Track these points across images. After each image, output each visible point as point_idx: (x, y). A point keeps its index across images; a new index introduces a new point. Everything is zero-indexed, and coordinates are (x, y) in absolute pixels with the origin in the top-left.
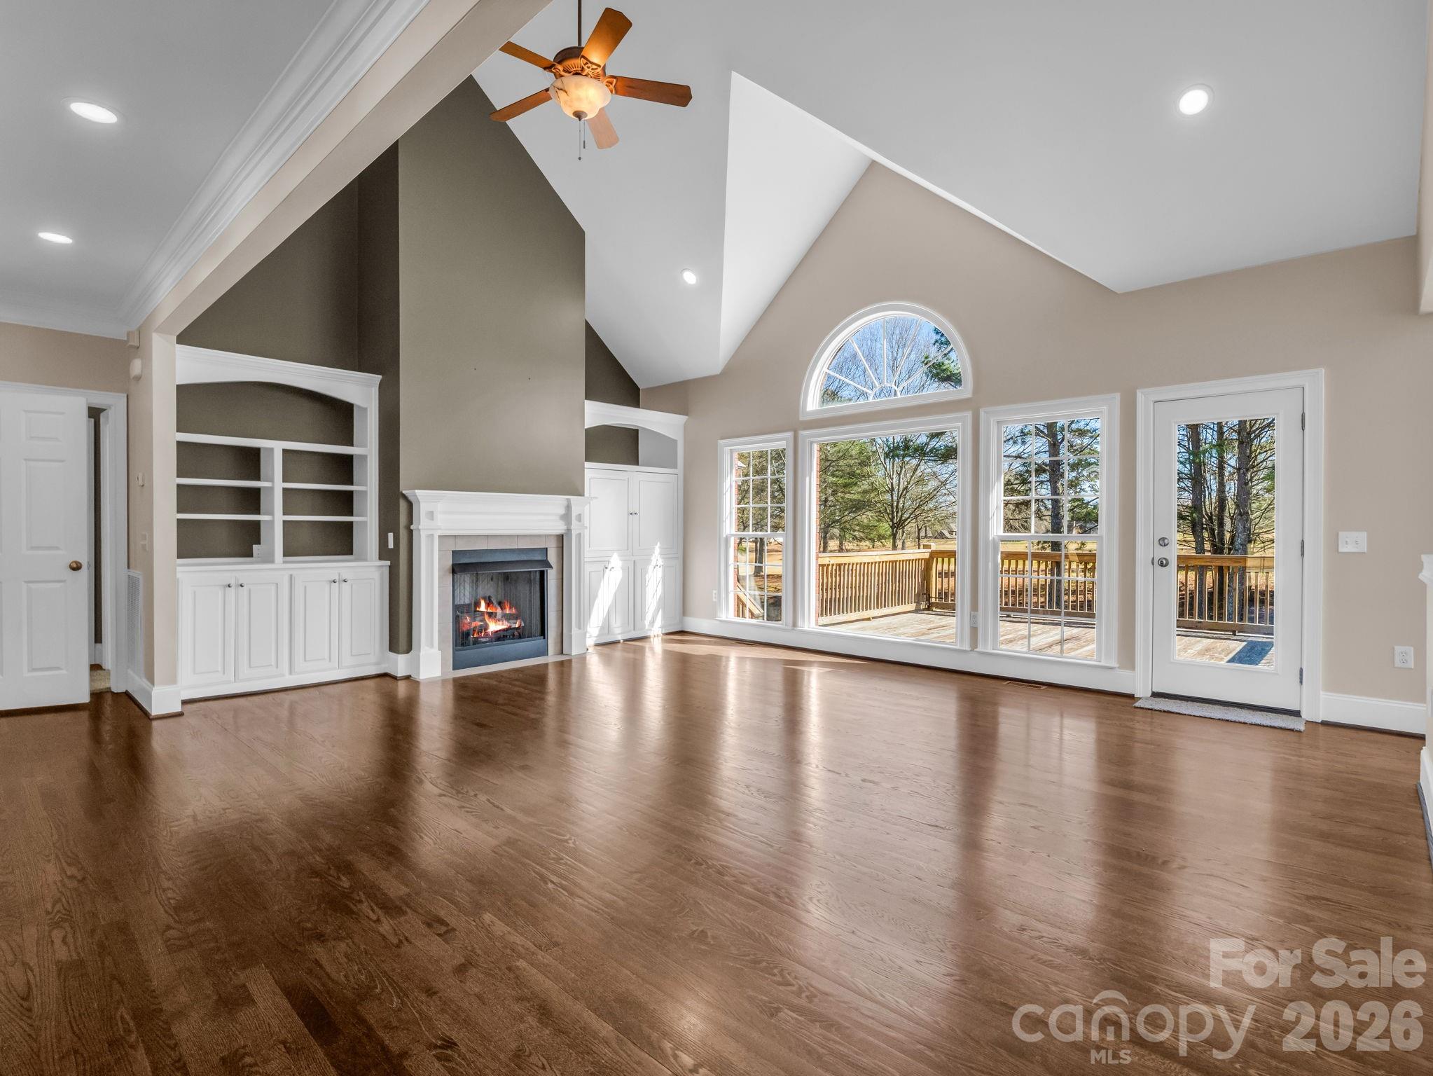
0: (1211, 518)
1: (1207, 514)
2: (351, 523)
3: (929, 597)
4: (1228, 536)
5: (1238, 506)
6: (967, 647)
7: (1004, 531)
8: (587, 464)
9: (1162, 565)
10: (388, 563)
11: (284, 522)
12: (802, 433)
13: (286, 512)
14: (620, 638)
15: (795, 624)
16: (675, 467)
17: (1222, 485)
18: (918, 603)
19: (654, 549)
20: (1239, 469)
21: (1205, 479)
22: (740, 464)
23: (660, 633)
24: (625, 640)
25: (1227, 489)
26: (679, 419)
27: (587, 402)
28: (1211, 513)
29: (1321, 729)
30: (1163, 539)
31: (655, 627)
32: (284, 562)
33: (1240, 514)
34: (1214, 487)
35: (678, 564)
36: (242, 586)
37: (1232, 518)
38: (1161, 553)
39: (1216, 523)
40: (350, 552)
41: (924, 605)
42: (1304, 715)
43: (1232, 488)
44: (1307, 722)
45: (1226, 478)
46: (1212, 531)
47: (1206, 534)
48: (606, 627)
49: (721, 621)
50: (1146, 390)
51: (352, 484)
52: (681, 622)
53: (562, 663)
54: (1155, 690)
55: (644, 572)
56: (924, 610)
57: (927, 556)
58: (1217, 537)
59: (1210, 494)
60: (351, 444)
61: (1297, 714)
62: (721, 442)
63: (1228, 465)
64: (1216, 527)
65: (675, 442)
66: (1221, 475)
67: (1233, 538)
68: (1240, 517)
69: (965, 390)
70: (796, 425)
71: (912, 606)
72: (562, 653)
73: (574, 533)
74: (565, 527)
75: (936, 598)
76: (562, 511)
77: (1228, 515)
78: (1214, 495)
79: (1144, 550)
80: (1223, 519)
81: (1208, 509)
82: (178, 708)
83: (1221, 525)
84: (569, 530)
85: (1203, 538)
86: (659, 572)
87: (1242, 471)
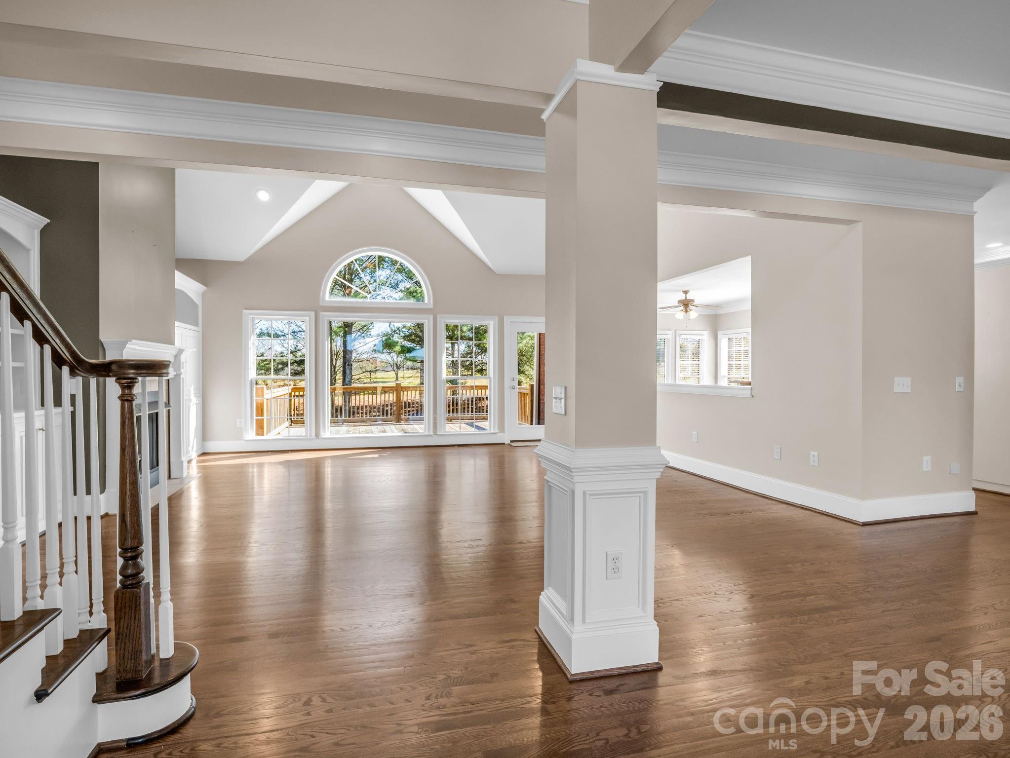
6: (431, 433)
9: (513, 388)
12: (322, 313)
15: (317, 435)
16: (198, 327)
19: (191, 390)
23: (196, 456)
30: (513, 378)
31: (194, 451)
35: (200, 401)
38: (513, 384)
49: (247, 440)
50: (508, 317)
52: (205, 446)
54: (512, 440)
62: (245, 311)
65: (197, 307)
70: (317, 308)
72: (170, 478)
79: (507, 383)
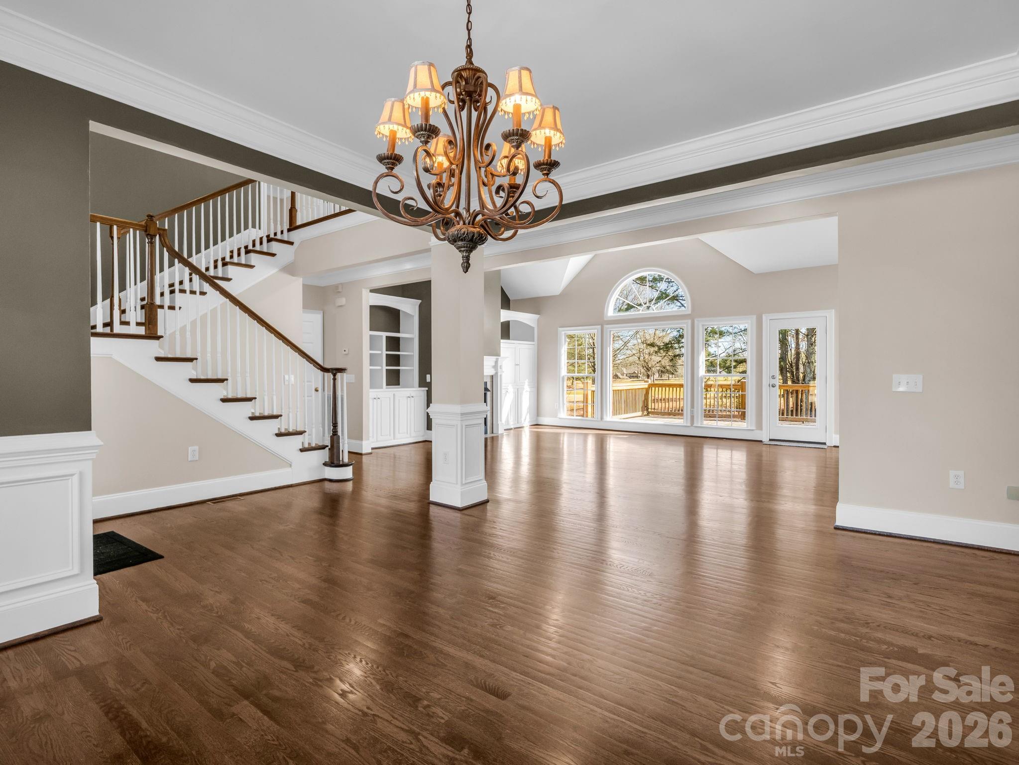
0: (791, 365)
1: (789, 362)
2: (399, 370)
3: (647, 409)
4: (801, 375)
5: (807, 358)
6: (689, 424)
7: (706, 373)
8: (502, 341)
9: (773, 386)
10: (427, 389)
11: (386, 369)
12: (605, 326)
13: (387, 365)
14: (512, 427)
15: (602, 418)
16: (534, 341)
17: (798, 344)
18: (643, 411)
19: (525, 383)
20: (807, 336)
21: (788, 341)
22: (568, 340)
23: (528, 425)
24: (515, 428)
25: (801, 346)
26: (536, 317)
27: (502, 310)
28: (792, 362)
29: (834, 448)
30: (773, 376)
31: (526, 421)
32: (387, 388)
33: (809, 363)
34: (793, 346)
35: (535, 390)
36: (379, 398)
37: (804, 365)
38: (773, 382)
39: (794, 368)
40: (399, 385)
41: (645, 413)
42: (828, 444)
43: (803, 345)
44: (828, 446)
45: (800, 340)
46: (792, 373)
47: (789, 375)
48: (507, 422)
49: (560, 418)
50: (767, 315)
51: (399, 351)
52: (537, 420)
53: (493, 438)
54: (771, 438)
55: (521, 394)
56: (645, 415)
57: (647, 386)
58: (795, 376)
59: (791, 350)
60: (399, 332)
61: (825, 444)
62: (561, 329)
63: (801, 332)
64: (794, 370)
65: (533, 328)
66: (797, 338)
67: (804, 377)
68: (808, 364)
69: (687, 310)
70: (603, 323)
71: (640, 413)
72: (493, 433)
73: (499, 374)
74: (495, 372)
75: (651, 409)
76: (494, 364)
77: (801, 363)
78: (793, 351)
79: (766, 381)
80: (799, 365)
81: (789, 359)
82: (370, 451)
83: (797, 369)
84: (497, 373)
85: (787, 377)
86: (528, 394)
87: (809, 337)
